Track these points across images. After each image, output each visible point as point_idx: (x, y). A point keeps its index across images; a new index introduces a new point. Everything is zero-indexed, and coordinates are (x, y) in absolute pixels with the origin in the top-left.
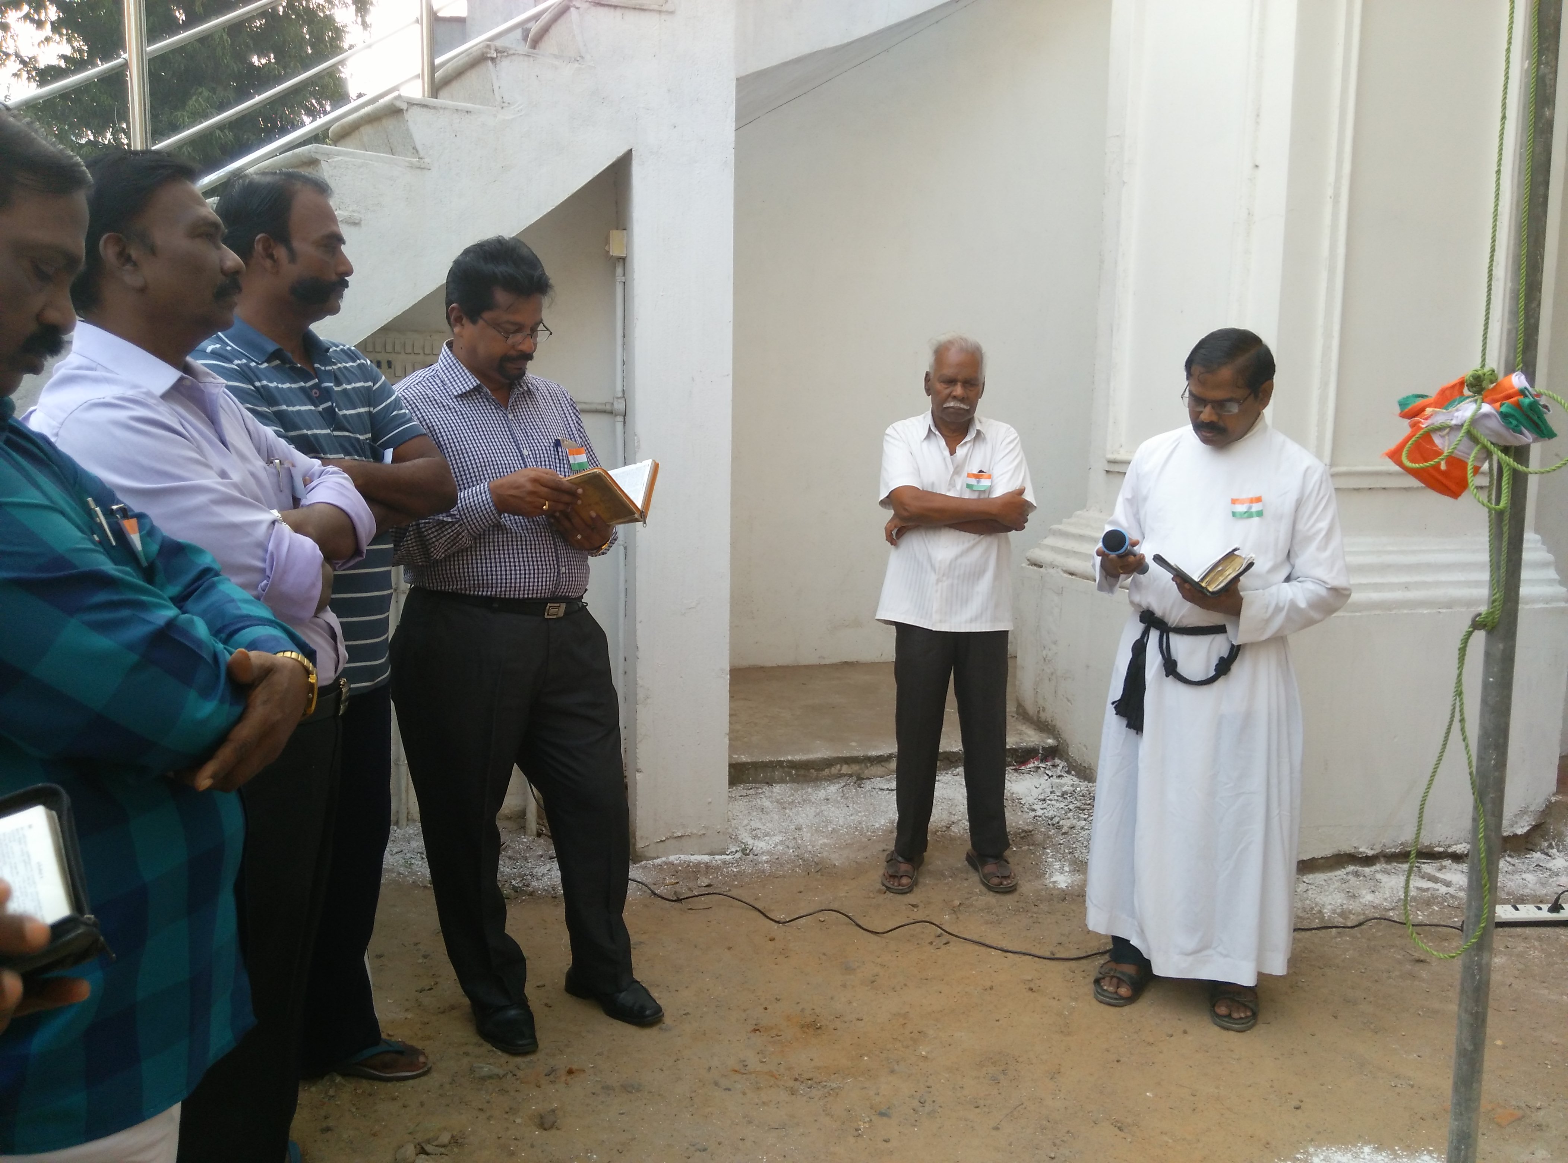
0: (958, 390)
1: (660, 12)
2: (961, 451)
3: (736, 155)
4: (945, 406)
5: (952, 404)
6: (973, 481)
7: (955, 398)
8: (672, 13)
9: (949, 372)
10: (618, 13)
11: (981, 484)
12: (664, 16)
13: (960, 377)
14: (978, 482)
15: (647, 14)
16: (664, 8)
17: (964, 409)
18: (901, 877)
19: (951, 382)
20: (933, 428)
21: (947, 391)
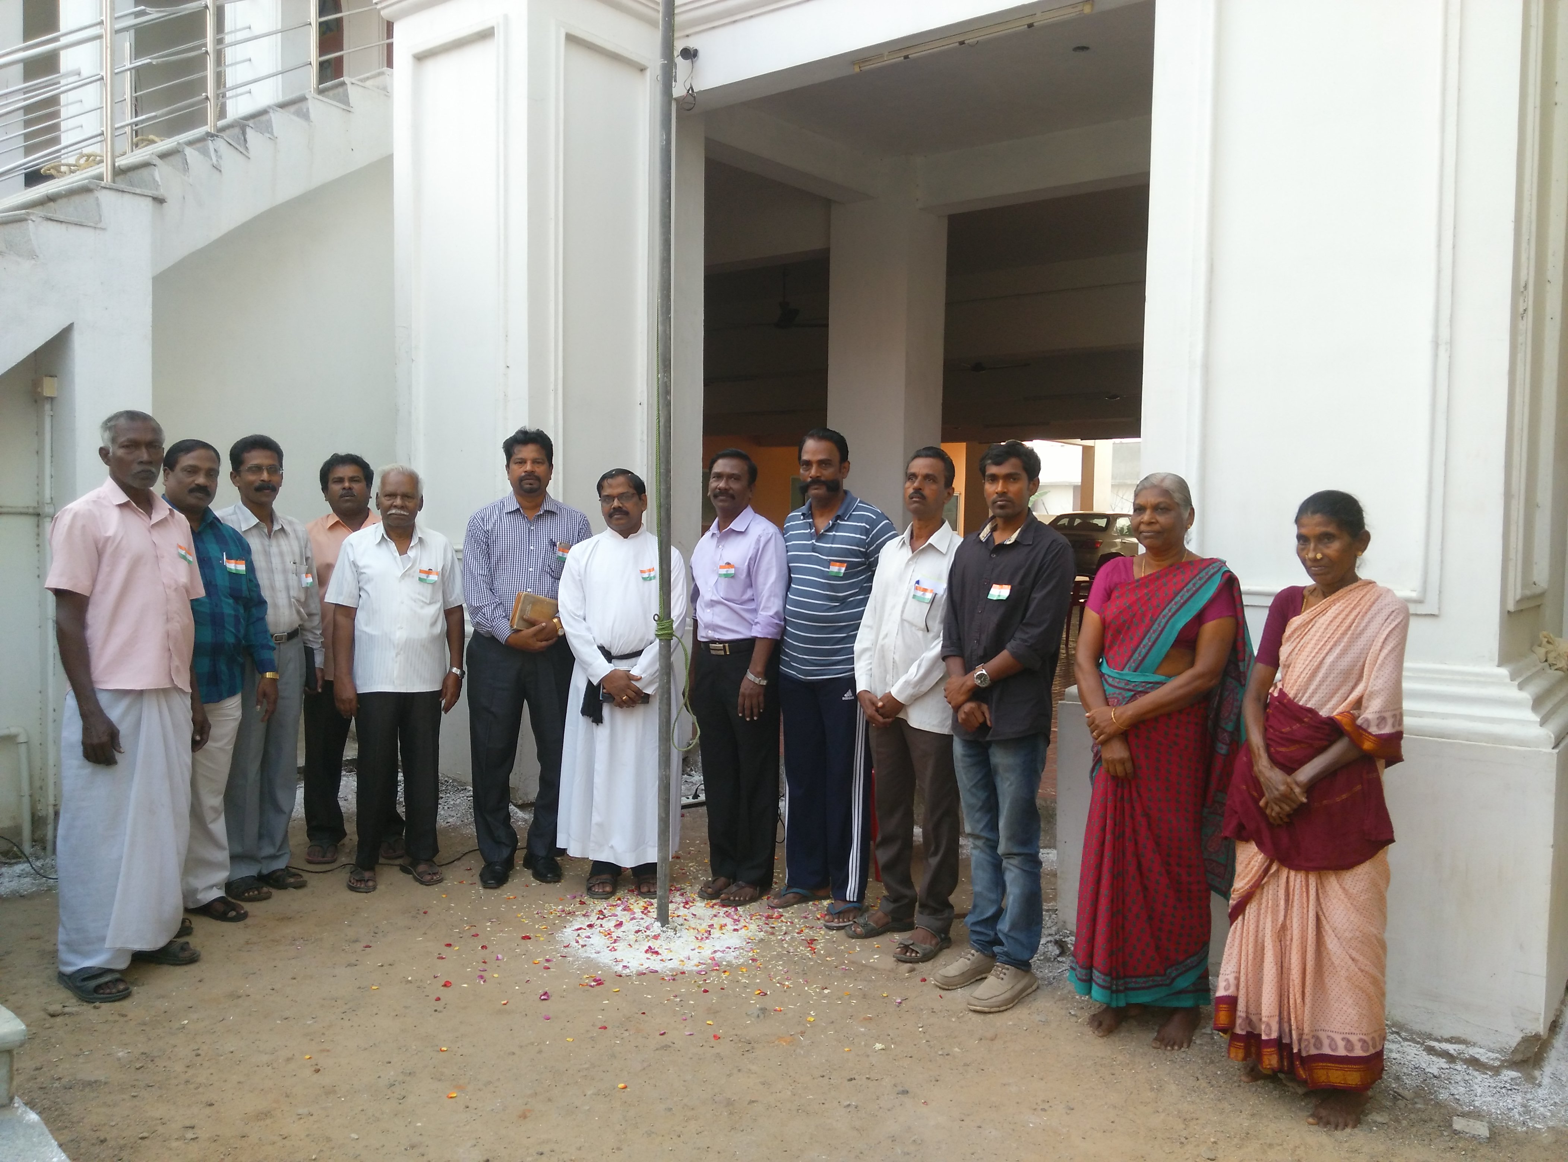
0: (398, 501)
1: (95, 228)
2: (411, 553)
3: (153, 331)
4: (389, 513)
5: (394, 511)
6: (424, 576)
7: (395, 507)
8: (104, 229)
9: (390, 489)
10: (64, 226)
11: (429, 578)
12: (98, 231)
13: (398, 492)
14: (427, 577)
15: (86, 229)
16: (99, 226)
17: (404, 515)
18: (368, 880)
19: (392, 495)
20: (385, 536)
21: (389, 503)
